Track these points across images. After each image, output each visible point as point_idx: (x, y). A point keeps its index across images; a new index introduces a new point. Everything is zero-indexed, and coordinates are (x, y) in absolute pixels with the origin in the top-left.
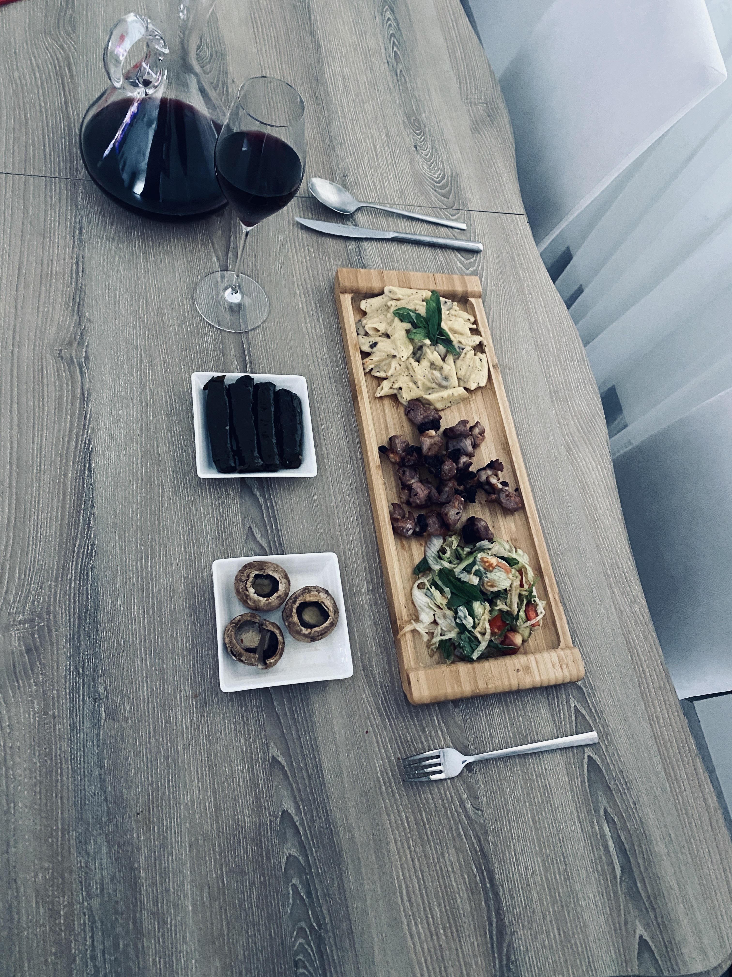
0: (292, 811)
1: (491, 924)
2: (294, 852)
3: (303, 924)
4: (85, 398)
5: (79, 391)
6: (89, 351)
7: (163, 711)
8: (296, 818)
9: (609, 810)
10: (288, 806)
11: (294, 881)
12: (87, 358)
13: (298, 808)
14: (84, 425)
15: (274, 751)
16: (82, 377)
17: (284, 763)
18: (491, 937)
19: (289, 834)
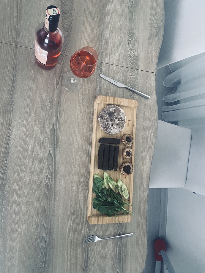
0: (45, 237)
1: (84, 265)
2: (44, 245)
3: (42, 260)
4: (10, 123)
5: (9, 120)
6: (13, 108)
7: (18, 210)
8: (45, 238)
9: (120, 245)
10: (44, 235)
11: (42, 251)
12: (12, 110)
13: (46, 236)
14: (9, 131)
15: (44, 222)
16: (10, 116)
17: (45, 225)
18: (84, 267)
19: (43, 241)
